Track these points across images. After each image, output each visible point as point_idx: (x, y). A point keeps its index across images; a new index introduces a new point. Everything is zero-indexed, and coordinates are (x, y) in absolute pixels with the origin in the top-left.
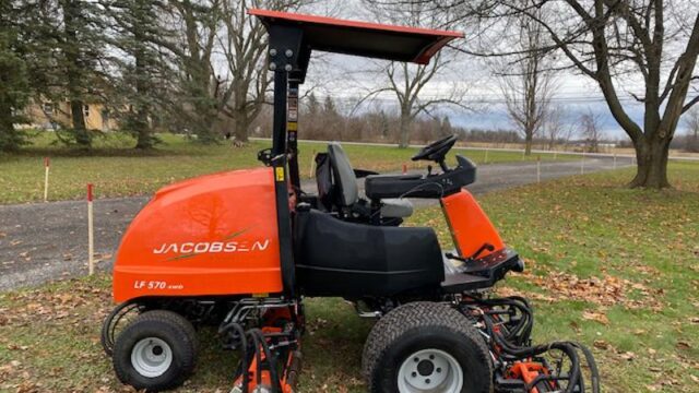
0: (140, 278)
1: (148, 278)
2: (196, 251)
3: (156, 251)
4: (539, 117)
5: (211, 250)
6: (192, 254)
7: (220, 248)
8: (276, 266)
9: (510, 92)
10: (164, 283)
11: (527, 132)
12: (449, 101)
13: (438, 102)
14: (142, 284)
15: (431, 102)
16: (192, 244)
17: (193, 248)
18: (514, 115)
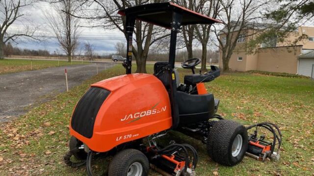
0: (118, 135)
1: (123, 134)
2: (141, 116)
3: (122, 120)
4: (73, 45)
5: (147, 115)
6: (140, 118)
7: (150, 113)
8: (170, 117)
9: (59, 33)
10: (131, 135)
11: (68, 52)
12: (26, 35)
13: (19, 35)
14: (120, 138)
15: (15, 35)
16: (139, 113)
17: (140, 115)
18: (62, 44)
